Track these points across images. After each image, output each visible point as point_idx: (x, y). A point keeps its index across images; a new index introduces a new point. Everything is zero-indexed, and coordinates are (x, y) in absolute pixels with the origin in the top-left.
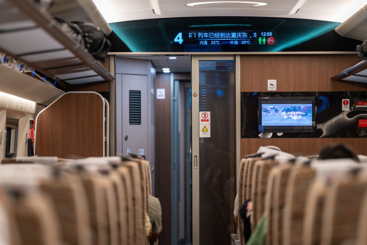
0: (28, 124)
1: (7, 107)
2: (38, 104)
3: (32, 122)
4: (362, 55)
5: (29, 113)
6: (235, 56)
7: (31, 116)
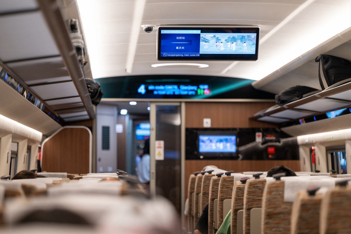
0: (37, 149)
1: (29, 137)
2: (44, 135)
3: (40, 148)
4: (279, 102)
5: (38, 141)
6: (181, 102)
7: (39, 143)
